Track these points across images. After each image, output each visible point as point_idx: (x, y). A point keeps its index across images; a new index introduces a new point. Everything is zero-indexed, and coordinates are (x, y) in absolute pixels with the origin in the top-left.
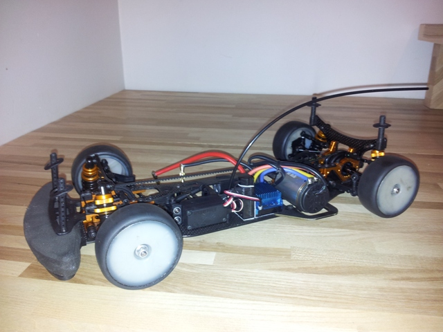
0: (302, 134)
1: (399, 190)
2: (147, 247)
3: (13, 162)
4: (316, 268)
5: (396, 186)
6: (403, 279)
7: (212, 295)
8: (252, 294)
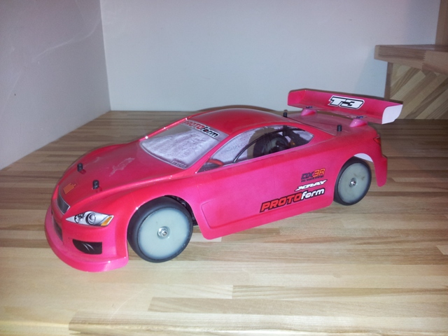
0: (277, 144)
1: (355, 182)
2: (166, 228)
3: (30, 177)
4: (300, 240)
5: (353, 180)
6: (365, 243)
7: (225, 260)
8: (254, 258)
